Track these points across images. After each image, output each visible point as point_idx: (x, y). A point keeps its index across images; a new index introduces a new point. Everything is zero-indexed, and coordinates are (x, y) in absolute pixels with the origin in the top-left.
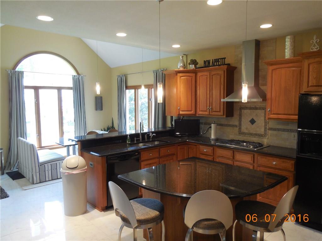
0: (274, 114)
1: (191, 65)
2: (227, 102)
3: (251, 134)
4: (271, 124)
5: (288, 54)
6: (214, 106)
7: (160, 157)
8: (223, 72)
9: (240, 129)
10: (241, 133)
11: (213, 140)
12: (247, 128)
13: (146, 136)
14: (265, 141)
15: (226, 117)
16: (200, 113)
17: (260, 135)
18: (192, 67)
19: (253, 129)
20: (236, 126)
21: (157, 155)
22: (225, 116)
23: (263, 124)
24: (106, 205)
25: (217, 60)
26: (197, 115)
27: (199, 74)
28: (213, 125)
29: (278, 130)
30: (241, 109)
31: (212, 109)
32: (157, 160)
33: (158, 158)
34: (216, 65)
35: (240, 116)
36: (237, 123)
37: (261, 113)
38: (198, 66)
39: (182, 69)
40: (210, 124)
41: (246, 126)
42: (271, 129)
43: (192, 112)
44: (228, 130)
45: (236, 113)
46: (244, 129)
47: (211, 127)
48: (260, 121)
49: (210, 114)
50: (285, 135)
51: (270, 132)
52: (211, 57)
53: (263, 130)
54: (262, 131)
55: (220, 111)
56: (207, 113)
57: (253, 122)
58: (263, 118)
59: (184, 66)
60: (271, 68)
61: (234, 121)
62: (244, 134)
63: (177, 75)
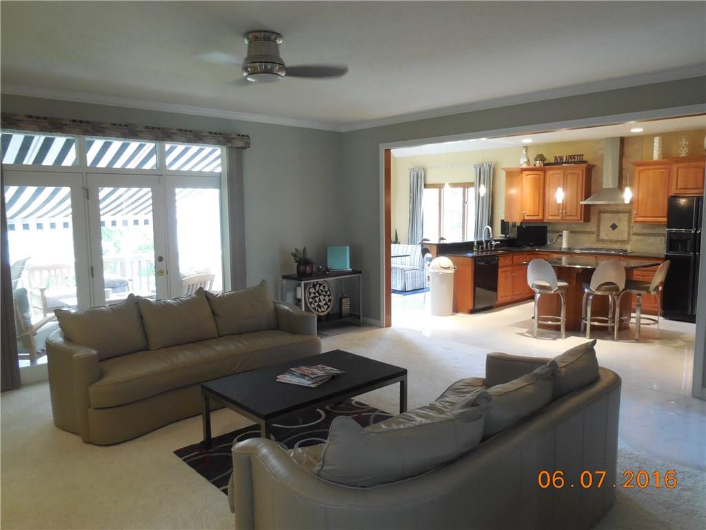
0: (641, 217)
1: (538, 162)
2: (585, 205)
3: (611, 241)
4: (636, 228)
5: (656, 156)
6: (568, 209)
7: (512, 265)
8: (581, 171)
9: (598, 235)
10: (599, 240)
11: (565, 249)
12: (607, 235)
13: (489, 244)
14: (629, 248)
15: (584, 221)
16: (549, 218)
17: (623, 242)
18: (538, 163)
19: (614, 235)
20: (594, 233)
21: (511, 263)
22: (582, 221)
23: (627, 229)
24: (471, 308)
25: (571, 157)
26: (545, 221)
27: (549, 173)
28: (565, 233)
29: (644, 235)
30: (600, 212)
31: (565, 213)
32: (510, 268)
33: (511, 266)
34: (572, 163)
35: (599, 220)
36: (594, 229)
37: (625, 217)
38: (545, 162)
39: (525, 166)
40: (562, 232)
41: (606, 233)
42: (635, 234)
43: (540, 217)
44: (583, 237)
45: (594, 218)
46: (603, 236)
47: (561, 235)
48: (623, 225)
49: (564, 218)
50: (651, 239)
51: (634, 238)
52: (564, 153)
53: (626, 235)
54: (625, 237)
55: (576, 216)
56: (558, 218)
57: (614, 227)
58: (626, 223)
59: (528, 162)
60: (638, 169)
61: (592, 227)
62: (603, 241)
63: (522, 173)
